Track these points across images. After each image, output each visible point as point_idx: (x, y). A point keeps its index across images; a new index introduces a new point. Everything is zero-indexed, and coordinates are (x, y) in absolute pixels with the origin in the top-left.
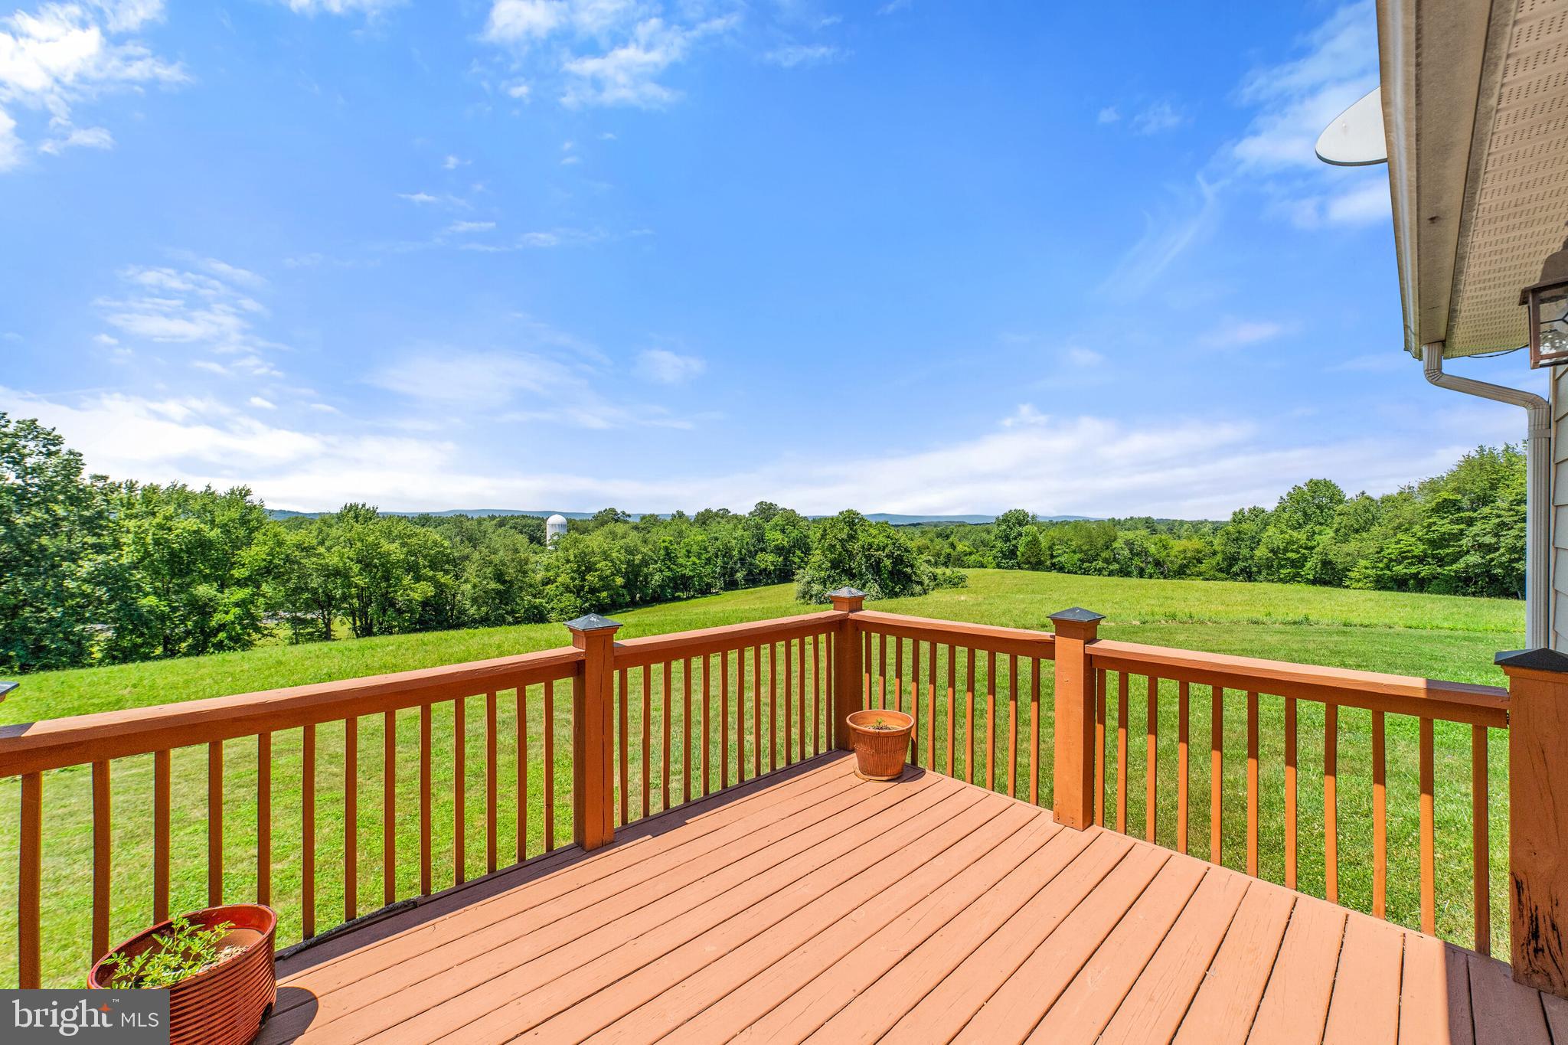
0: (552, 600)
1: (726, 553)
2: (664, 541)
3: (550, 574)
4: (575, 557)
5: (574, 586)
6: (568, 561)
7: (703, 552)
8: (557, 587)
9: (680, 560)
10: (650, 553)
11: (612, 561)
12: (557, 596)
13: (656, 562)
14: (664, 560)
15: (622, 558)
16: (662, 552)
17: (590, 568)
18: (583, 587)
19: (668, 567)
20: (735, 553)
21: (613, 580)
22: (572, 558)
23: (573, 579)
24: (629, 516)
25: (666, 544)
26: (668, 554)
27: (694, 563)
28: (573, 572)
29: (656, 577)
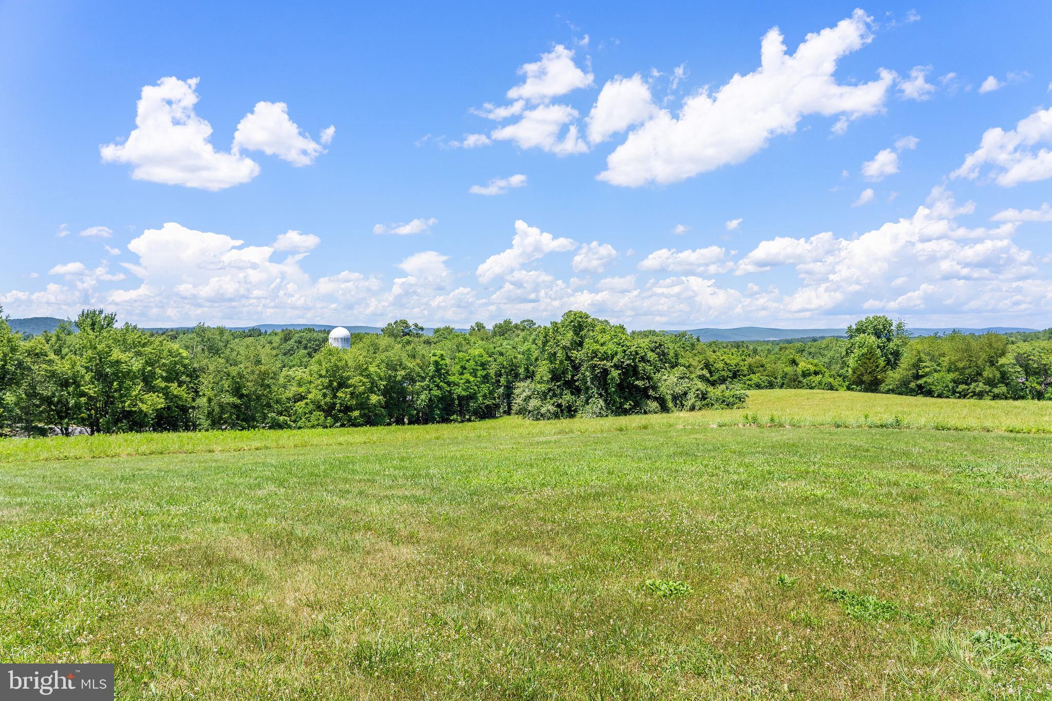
0: (301, 419)
1: (512, 370)
2: (434, 355)
3: (301, 390)
4: (327, 371)
5: (326, 403)
6: (321, 376)
7: (479, 368)
8: (307, 404)
9: (451, 378)
10: (417, 369)
11: (368, 376)
12: (305, 413)
13: (423, 379)
14: (432, 377)
15: (382, 374)
16: (432, 368)
17: (342, 384)
18: (335, 404)
19: (437, 386)
20: (521, 370)
21: (368, 398)
22: (324, 373)
23: (325, 395)
24: (422, 329)
25: (437, 358)
26: (438, 370)
27: (468, 381)
28: (327, 388)
29: (423, 397)
